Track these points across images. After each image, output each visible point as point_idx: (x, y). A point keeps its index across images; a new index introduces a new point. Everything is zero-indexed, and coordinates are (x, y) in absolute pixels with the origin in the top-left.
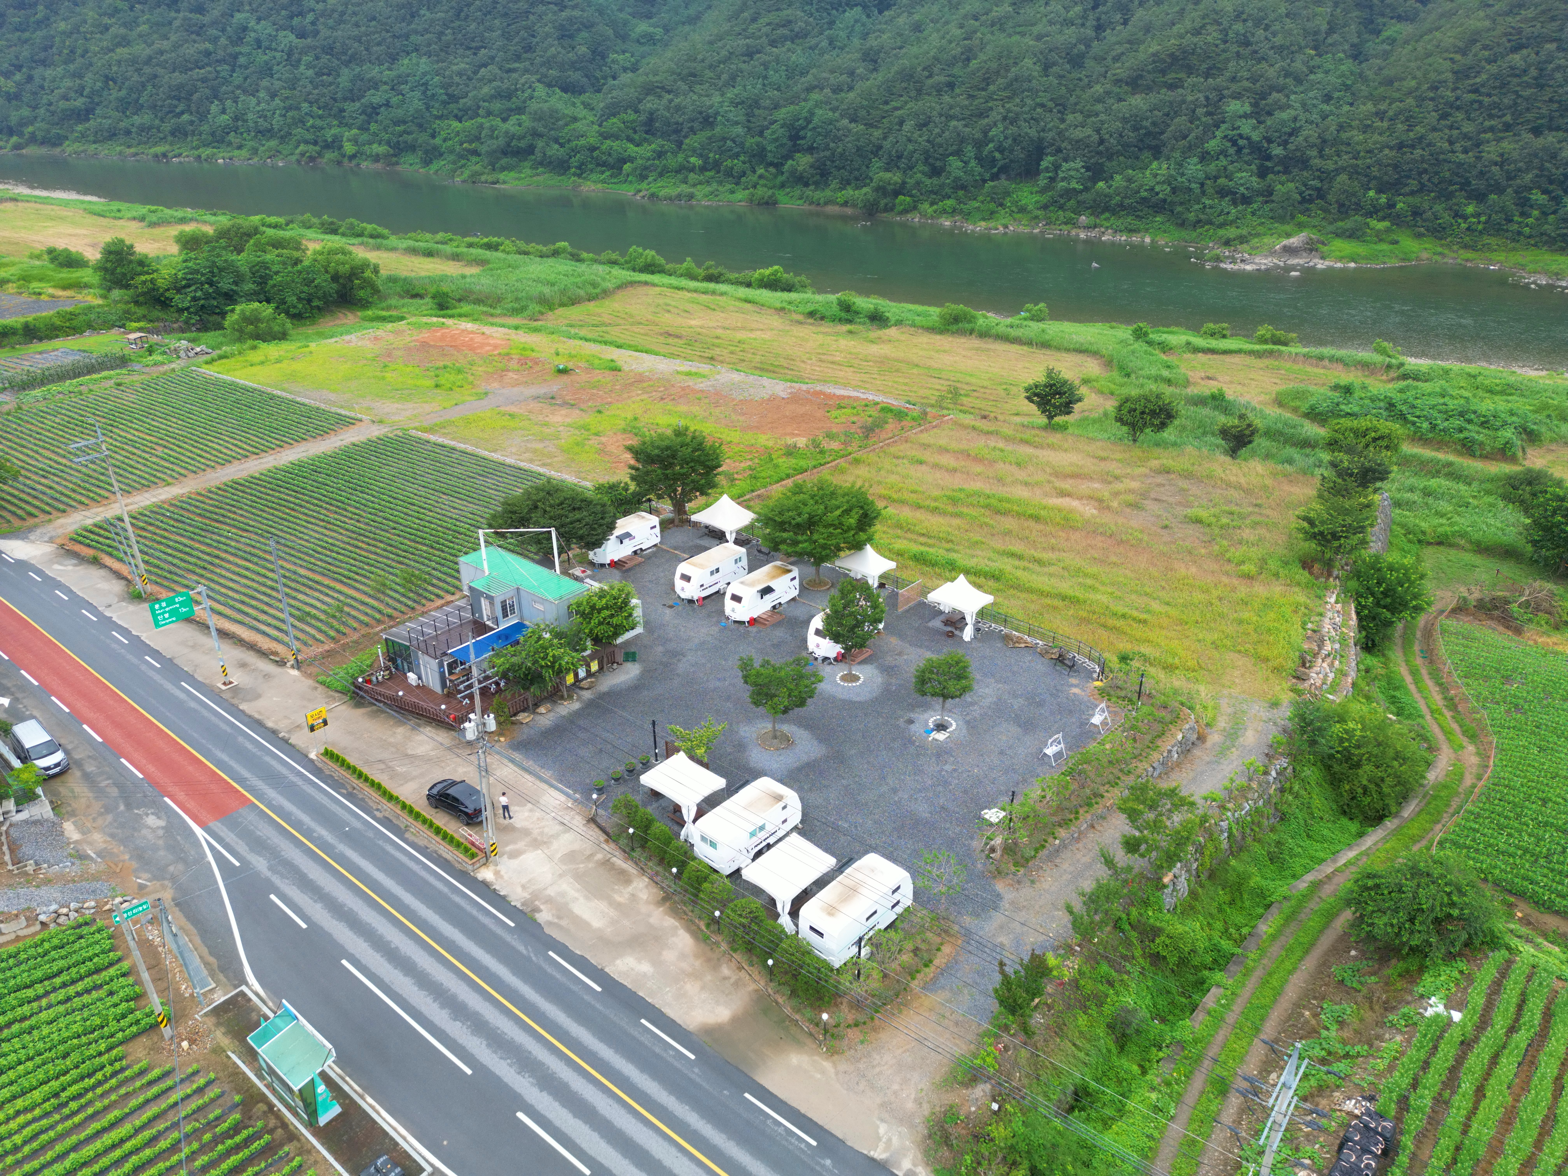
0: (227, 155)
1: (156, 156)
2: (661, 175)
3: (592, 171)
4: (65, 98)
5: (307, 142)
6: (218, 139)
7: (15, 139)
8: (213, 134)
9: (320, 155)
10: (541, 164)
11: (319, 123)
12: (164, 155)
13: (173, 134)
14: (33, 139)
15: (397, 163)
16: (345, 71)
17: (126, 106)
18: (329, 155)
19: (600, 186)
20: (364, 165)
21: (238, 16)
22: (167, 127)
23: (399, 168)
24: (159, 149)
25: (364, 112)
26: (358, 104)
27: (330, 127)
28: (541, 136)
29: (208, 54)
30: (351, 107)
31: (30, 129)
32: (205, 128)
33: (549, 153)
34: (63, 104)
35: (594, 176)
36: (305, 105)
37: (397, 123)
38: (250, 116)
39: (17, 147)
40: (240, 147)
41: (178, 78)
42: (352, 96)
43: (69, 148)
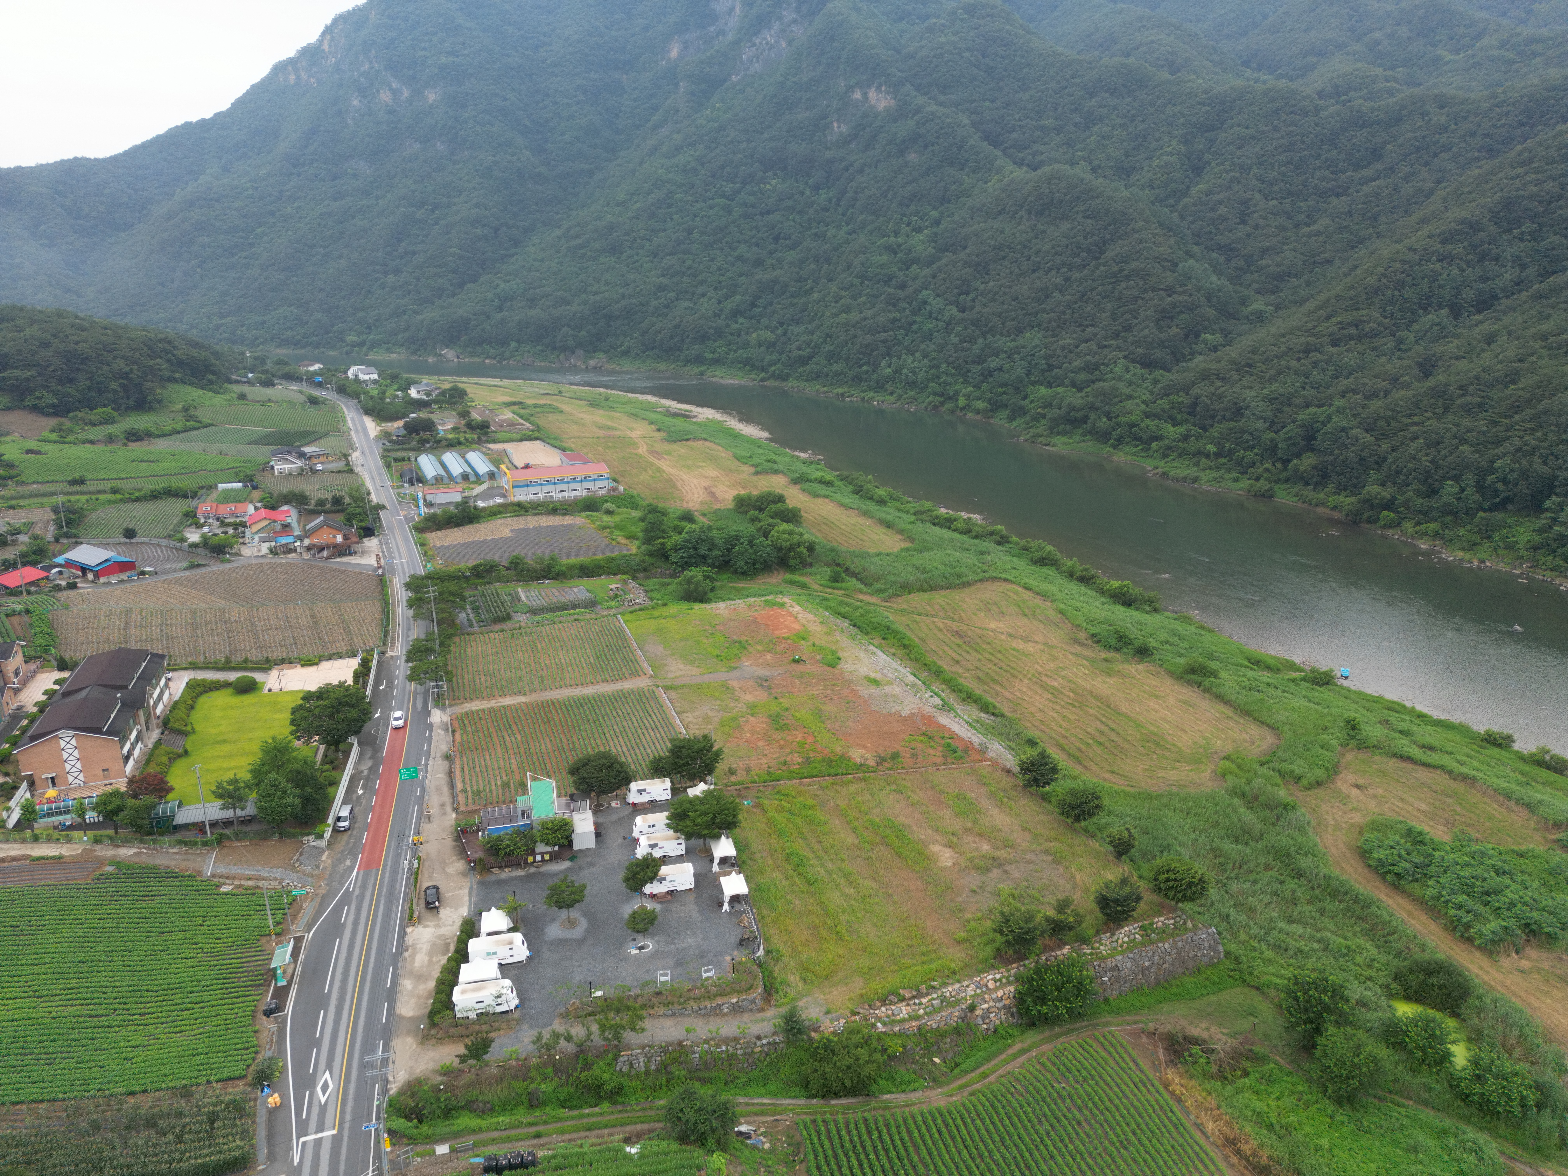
0: (881, 398)
1: (837, 395)
2: (1180, 456)
3: (1128, 443)
4: (799, 349)
5: (935, 394)
6: (880, 386)
7: (763, 375)
8: (878, 382)
9: (942, 404)
10: (1090, 433)
11: (950, 379)
12: (843, 395)
13: (853, 379)
14: (773, 376)
15: (992, 417)
16: (981, 340)
17: (832, 357)
18: (949, 405)
19: (1129, 458)
20: (970, 415)
21: (925, 293)
22: (850, 374)
23: (992, 421)
24: (840, 390)
25: (982, 374)
26: (979, 368)
27: (956, 383)
28: (1097, 409)
29: (895, 320)
30: (976, 369)
31: (773, 368)
32: (874, 377)
33: (1098, 425)
34: (796, 353)
35: (1128, 449)
36: (944, 366)
37: (1001, 386)
38: (905, 371)
39: (763, 380)
40: (891, 394)
41: (869, 338)
42: (979, 360)
43: (792, 383)
